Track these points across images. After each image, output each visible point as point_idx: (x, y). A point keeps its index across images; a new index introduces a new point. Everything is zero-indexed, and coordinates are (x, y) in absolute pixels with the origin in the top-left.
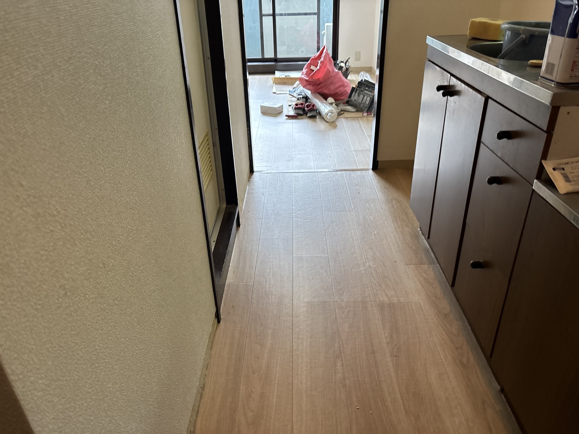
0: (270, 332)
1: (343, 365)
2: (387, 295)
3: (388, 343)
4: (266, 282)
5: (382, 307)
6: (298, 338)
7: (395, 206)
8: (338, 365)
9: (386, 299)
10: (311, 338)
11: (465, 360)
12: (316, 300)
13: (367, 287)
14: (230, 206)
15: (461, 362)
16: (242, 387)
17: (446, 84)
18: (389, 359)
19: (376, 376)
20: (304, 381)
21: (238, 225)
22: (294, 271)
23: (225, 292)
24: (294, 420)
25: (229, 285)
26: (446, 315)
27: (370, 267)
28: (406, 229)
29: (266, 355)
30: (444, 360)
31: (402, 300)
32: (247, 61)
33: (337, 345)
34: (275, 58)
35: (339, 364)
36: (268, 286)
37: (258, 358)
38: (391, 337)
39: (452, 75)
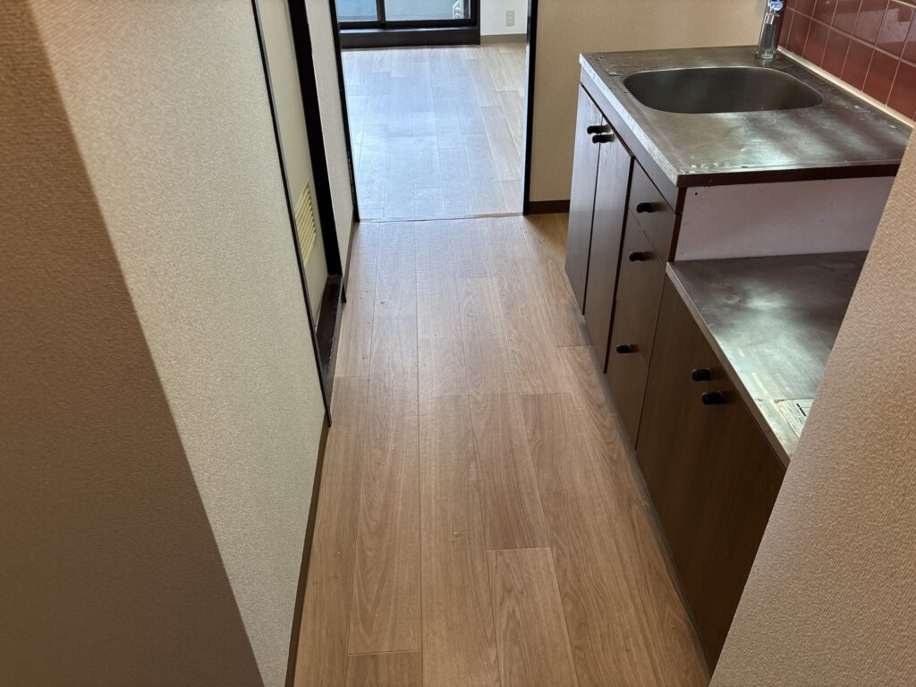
0: (392, 434)
1: (477, 468)
2: (531, 385)
3: (529, 441)
4: (385, 375)
5: (525, 399)
6: (426, 439)
7: (550, 269)
8: (471, 466)
9: (531, 392)
10: (440, 439)
11: (615, 456)
12: (447, 394)
13: (508, 377)
14: (332, 276)
15: (611, 458)
16: (362, 496)
17: (598, 124)
18: (529, 458)
19: (514, 477)
20: (433, 486)
21: (344, 301)
22: (420, 360)
23: (334, 389)
24: (423, 526)
25: (339, 379)
26: (600, 407)
27: (513, 351)
28: (562, 300)
29: (388, 460)
30: (592, 458)
31: (549, 390)
32: (339, 26)
33: (470, 445)
34: (383, 22)
35: (473, 465)
36: (387, 380)
37: (379, 464)
38: (534, 434)
39: (604, 115)
